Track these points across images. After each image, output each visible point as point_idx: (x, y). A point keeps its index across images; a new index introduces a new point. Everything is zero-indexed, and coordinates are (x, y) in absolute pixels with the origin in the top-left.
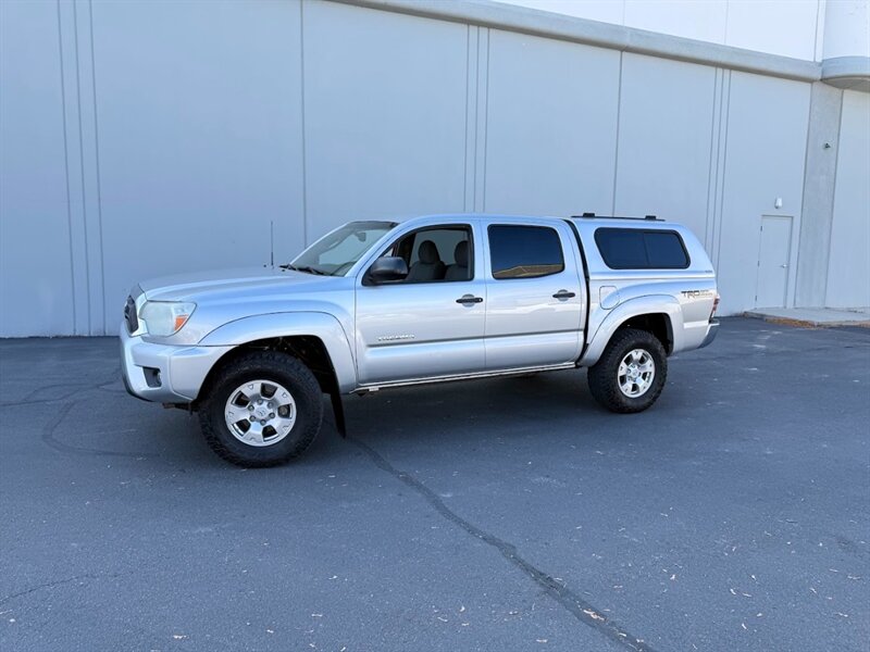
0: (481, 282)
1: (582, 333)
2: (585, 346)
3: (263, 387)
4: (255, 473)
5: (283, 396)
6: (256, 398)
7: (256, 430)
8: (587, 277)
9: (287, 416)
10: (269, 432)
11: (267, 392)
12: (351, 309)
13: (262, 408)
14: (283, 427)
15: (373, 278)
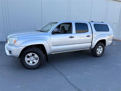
0: (73, 34)
1: (91, 43)
2: (92, 45)
3: (32, 54)
4: (31, 71)
5: (36, 56)
6: (31, 56)
7: (31, 62)
8: (92, 33)
9: (37, 60)
10: (33, 63)
11: (33, 55)
12: (49, 39)
13: (32, 58)
14: (36, 62)
15: (54, 33)
